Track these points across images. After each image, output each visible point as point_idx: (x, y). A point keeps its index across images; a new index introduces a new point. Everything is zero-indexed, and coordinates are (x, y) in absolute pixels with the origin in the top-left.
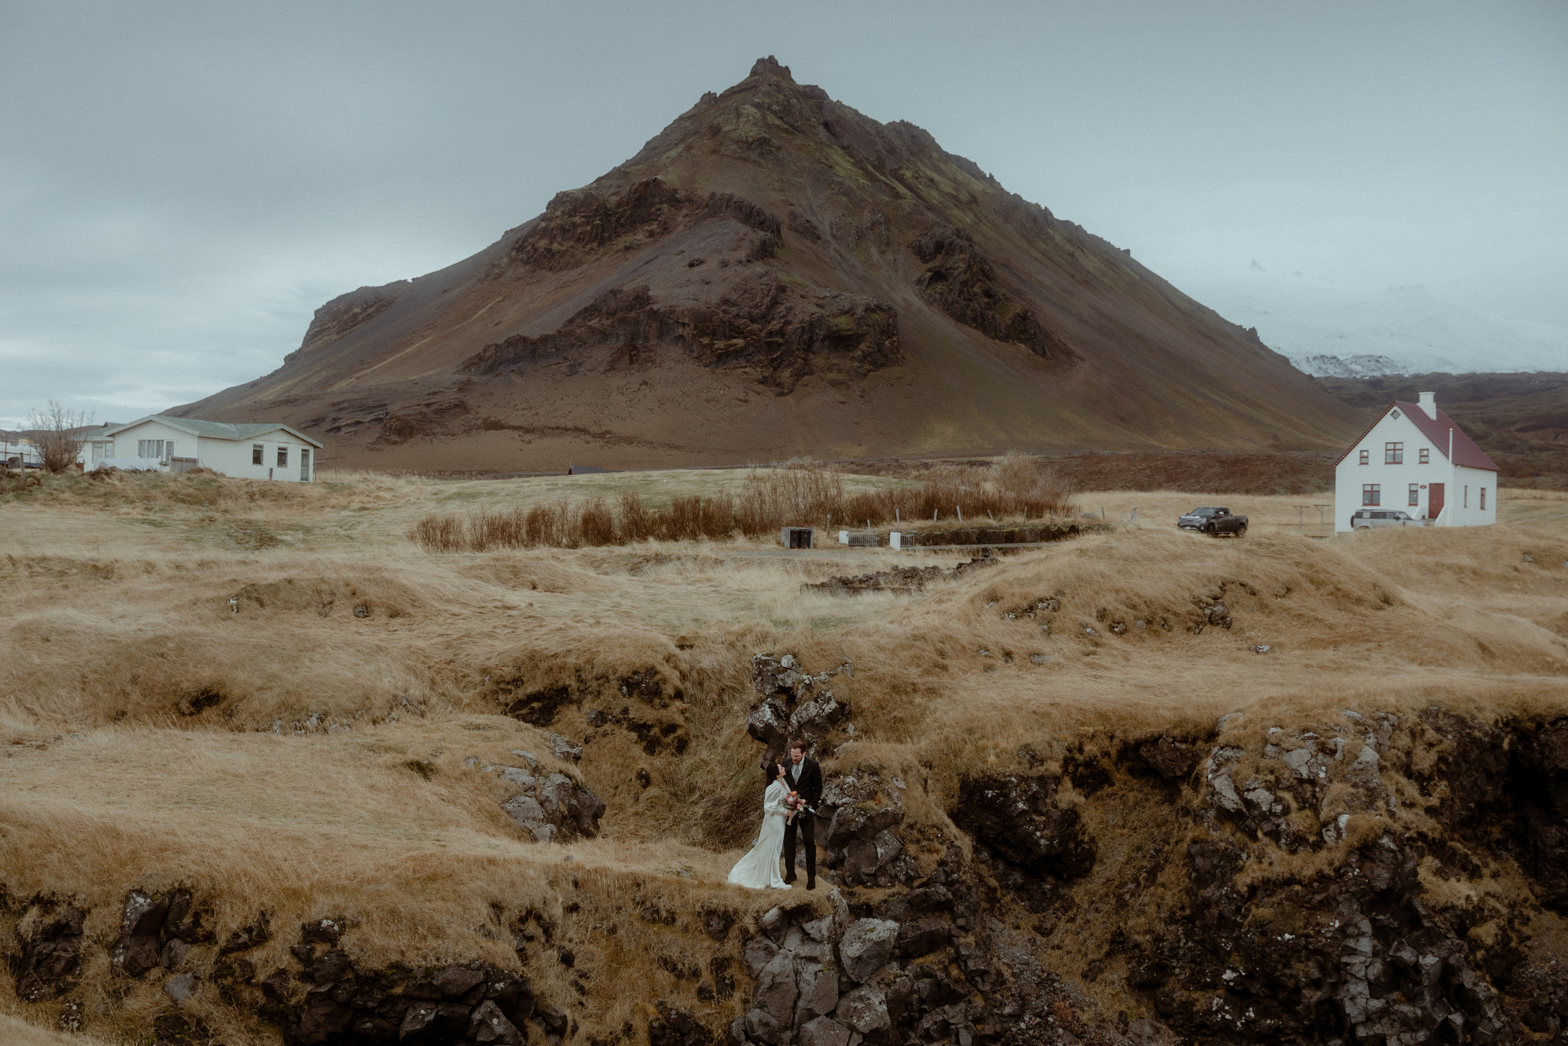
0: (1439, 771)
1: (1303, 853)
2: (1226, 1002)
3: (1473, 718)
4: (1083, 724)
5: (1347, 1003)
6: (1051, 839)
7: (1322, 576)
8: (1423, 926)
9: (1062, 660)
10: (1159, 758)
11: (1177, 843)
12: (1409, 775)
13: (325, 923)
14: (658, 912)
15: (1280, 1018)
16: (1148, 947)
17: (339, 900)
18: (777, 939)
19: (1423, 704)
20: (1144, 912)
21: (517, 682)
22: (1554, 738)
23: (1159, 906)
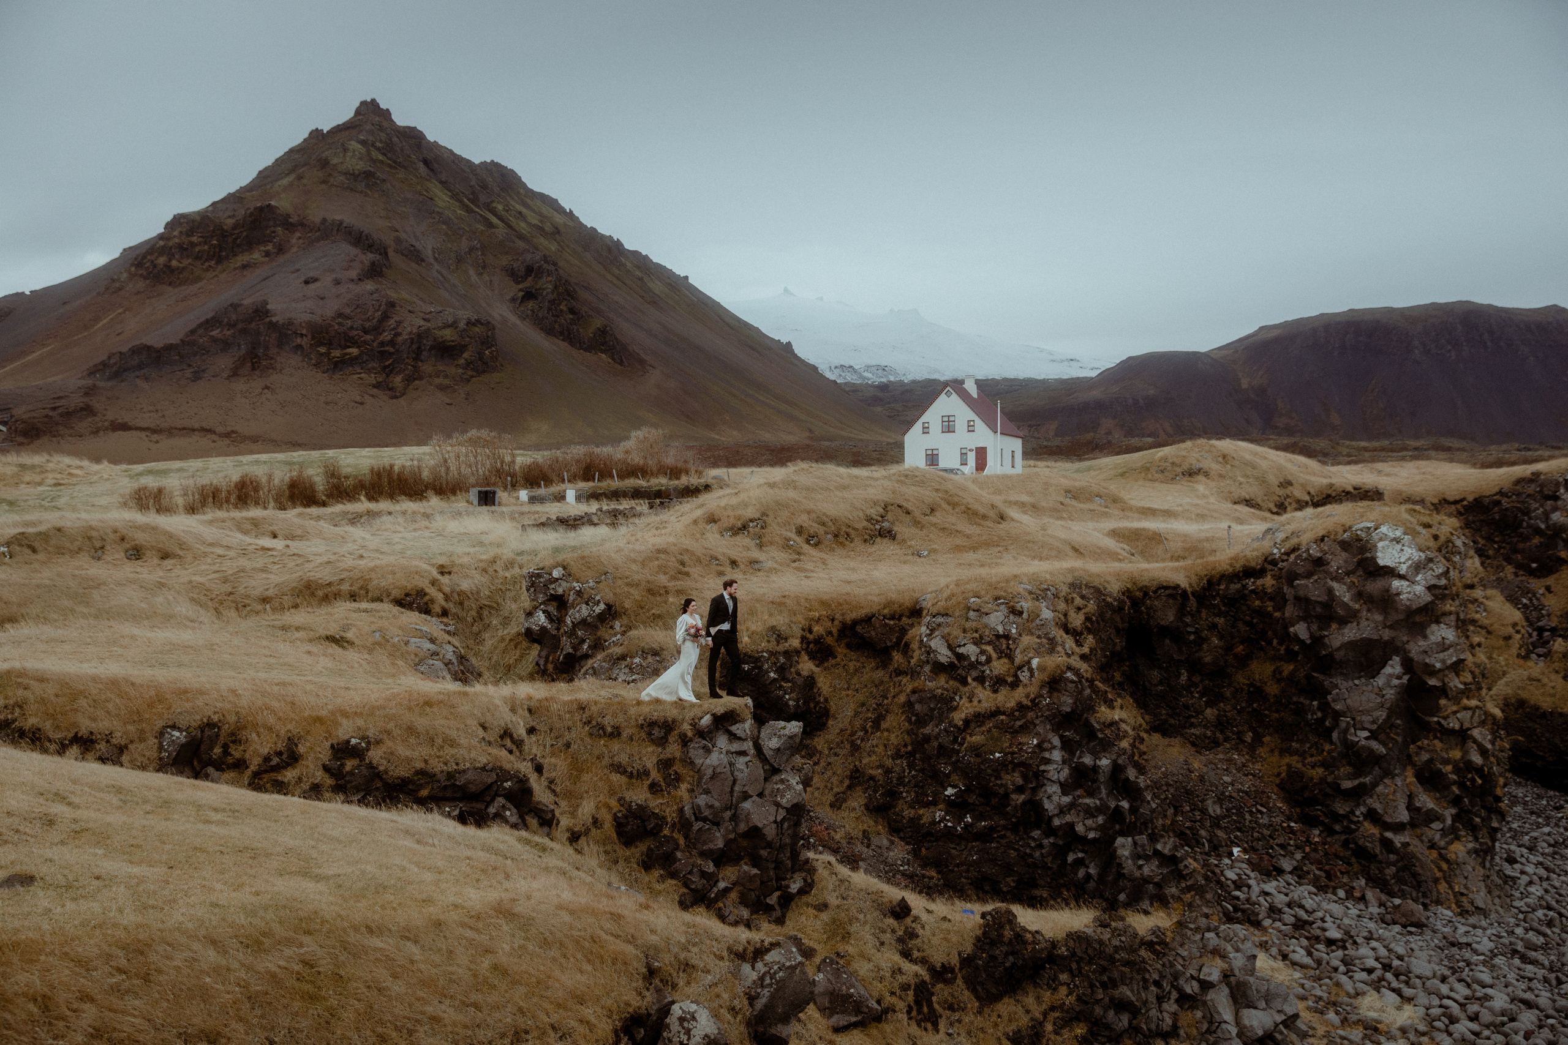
0: (1087, 628)
1: (1004, 691)
2: (947, 814)
3: (1105, 589)
4: (810, 610)
5: (1046, 801)
6: (797, 700)
7: (956, 499)
8: (1097, 737)
9: (775, 566)
10: (873, 633)
11: (894, 697)
12: (1067, 632)
13: (353, 741)
14: (603, 728)
15: (991, 819)
16: (881, 777)
17: (360, 722)
18: (711, 740)
19: (1070, 579)
20: (874, 752)
22: (1156, 603)
23: (885, 746)
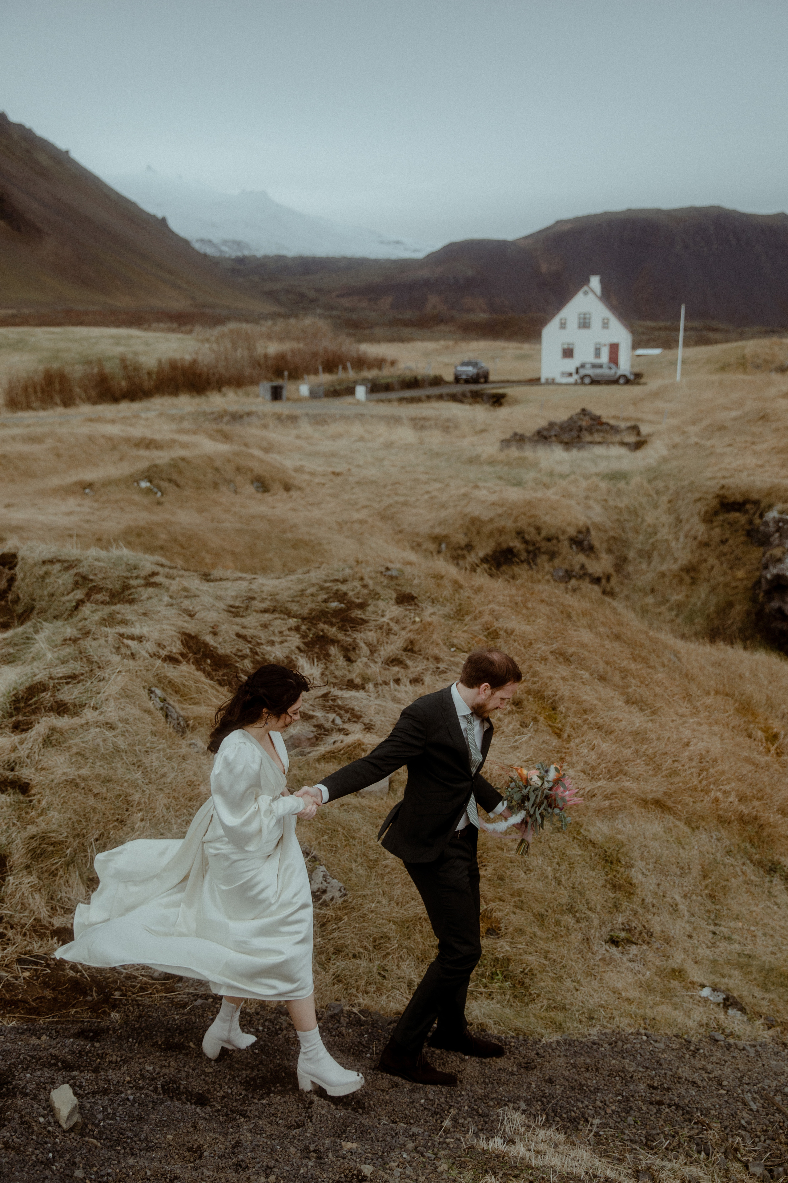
21: (469, 547)
